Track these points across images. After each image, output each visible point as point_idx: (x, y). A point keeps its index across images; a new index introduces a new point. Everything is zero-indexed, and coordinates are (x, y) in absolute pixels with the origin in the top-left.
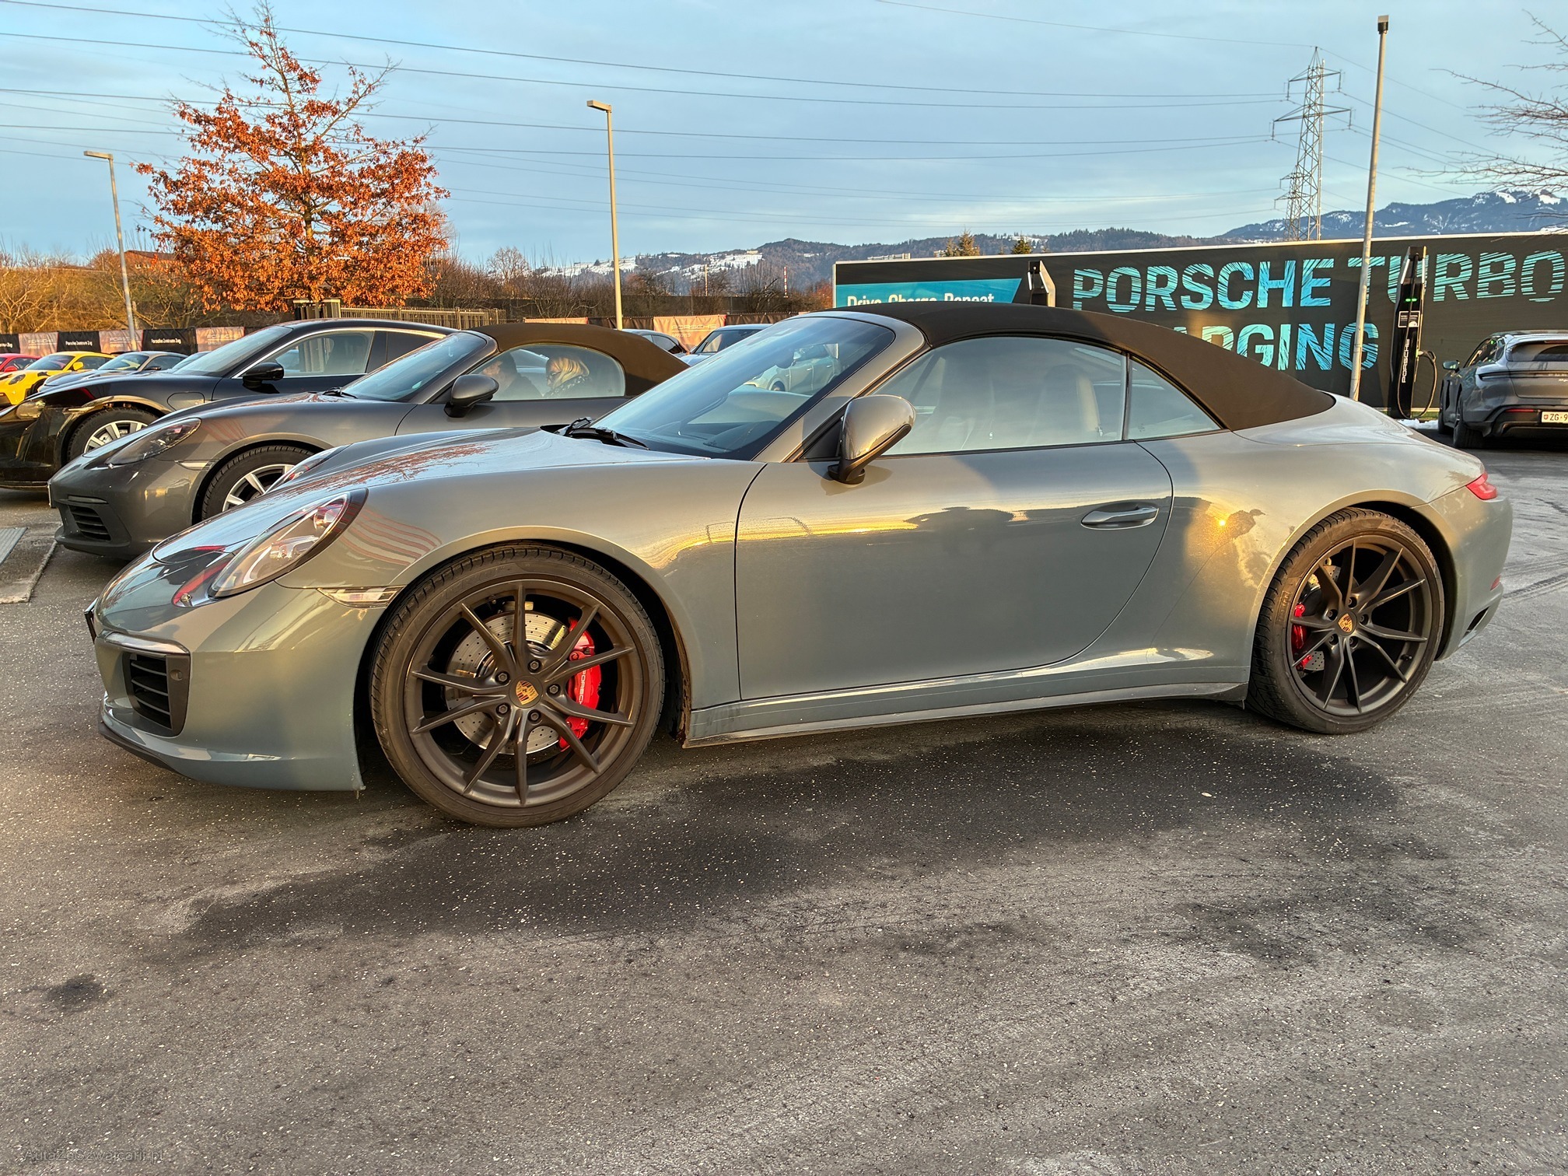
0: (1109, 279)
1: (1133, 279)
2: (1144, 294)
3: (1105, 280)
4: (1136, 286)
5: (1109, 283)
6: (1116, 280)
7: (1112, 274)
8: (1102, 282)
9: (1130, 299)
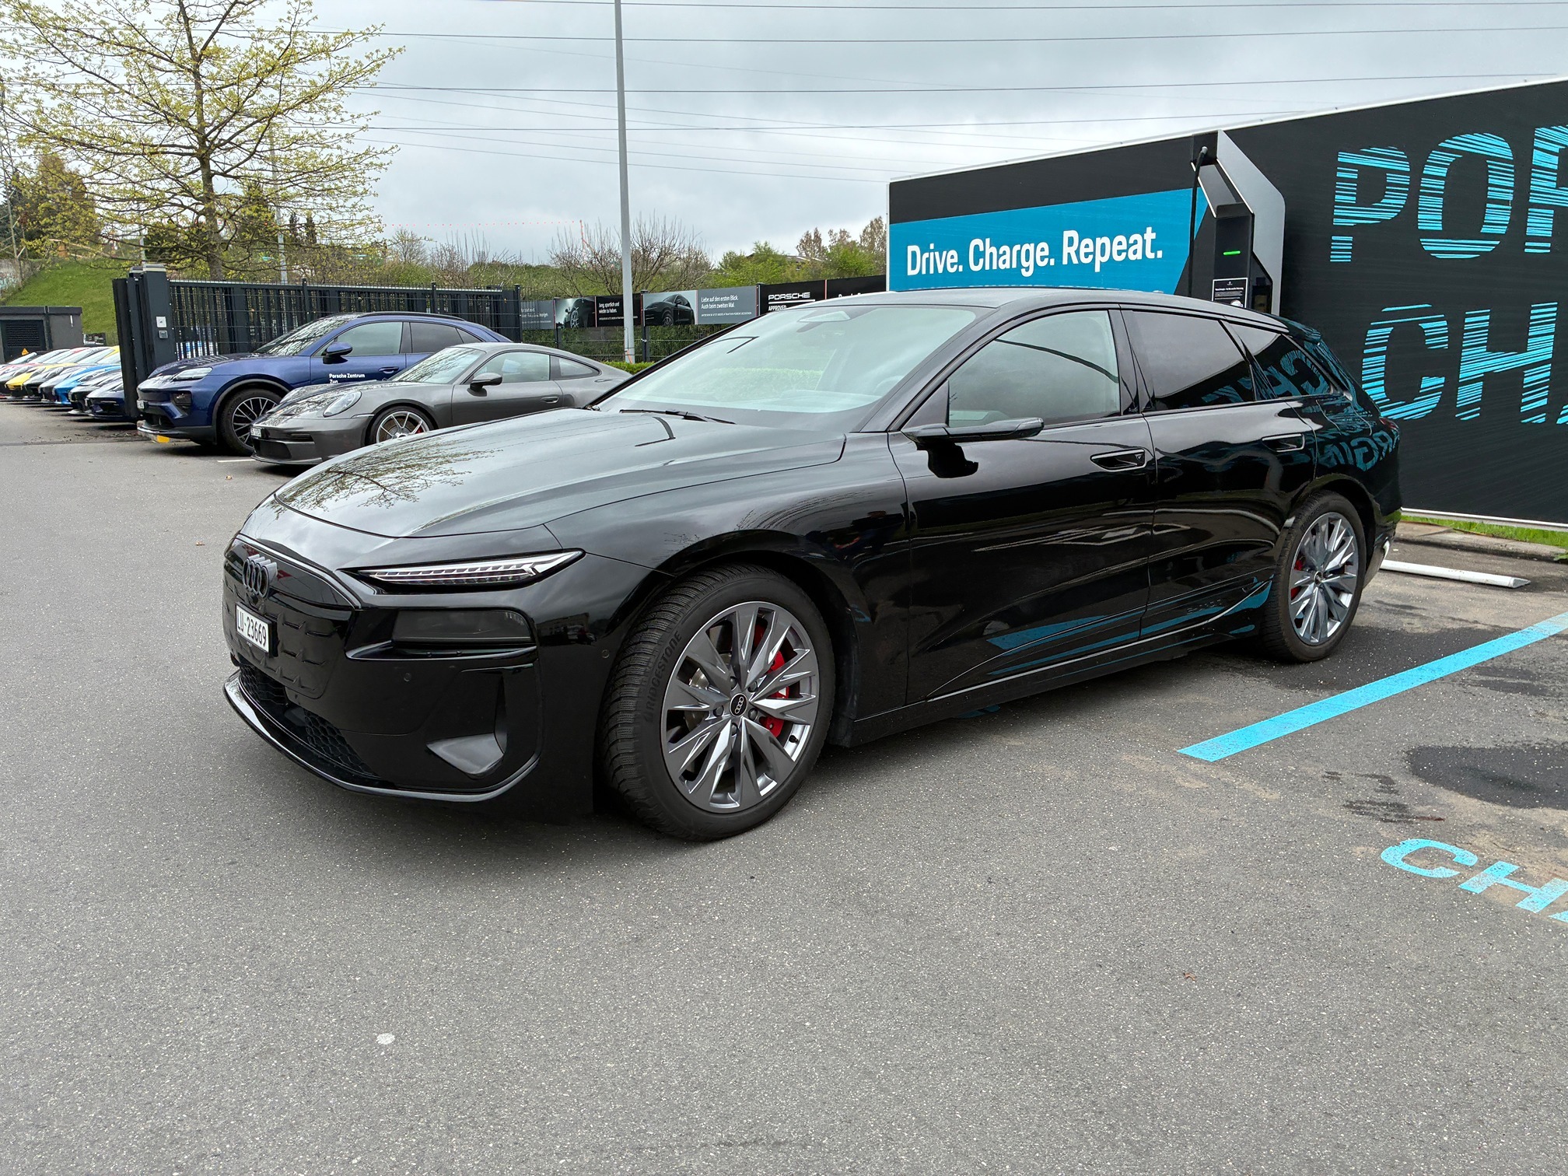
0: (1428, 170)
1: (1492, 165)
2: (1521, 207)
3: (1417, 174)
4: (1501, 186)
5: (1425, 182)
6: (1443, 172)
7: (1435, 156)
8: (1405, 180)
9: (1482, 223)
